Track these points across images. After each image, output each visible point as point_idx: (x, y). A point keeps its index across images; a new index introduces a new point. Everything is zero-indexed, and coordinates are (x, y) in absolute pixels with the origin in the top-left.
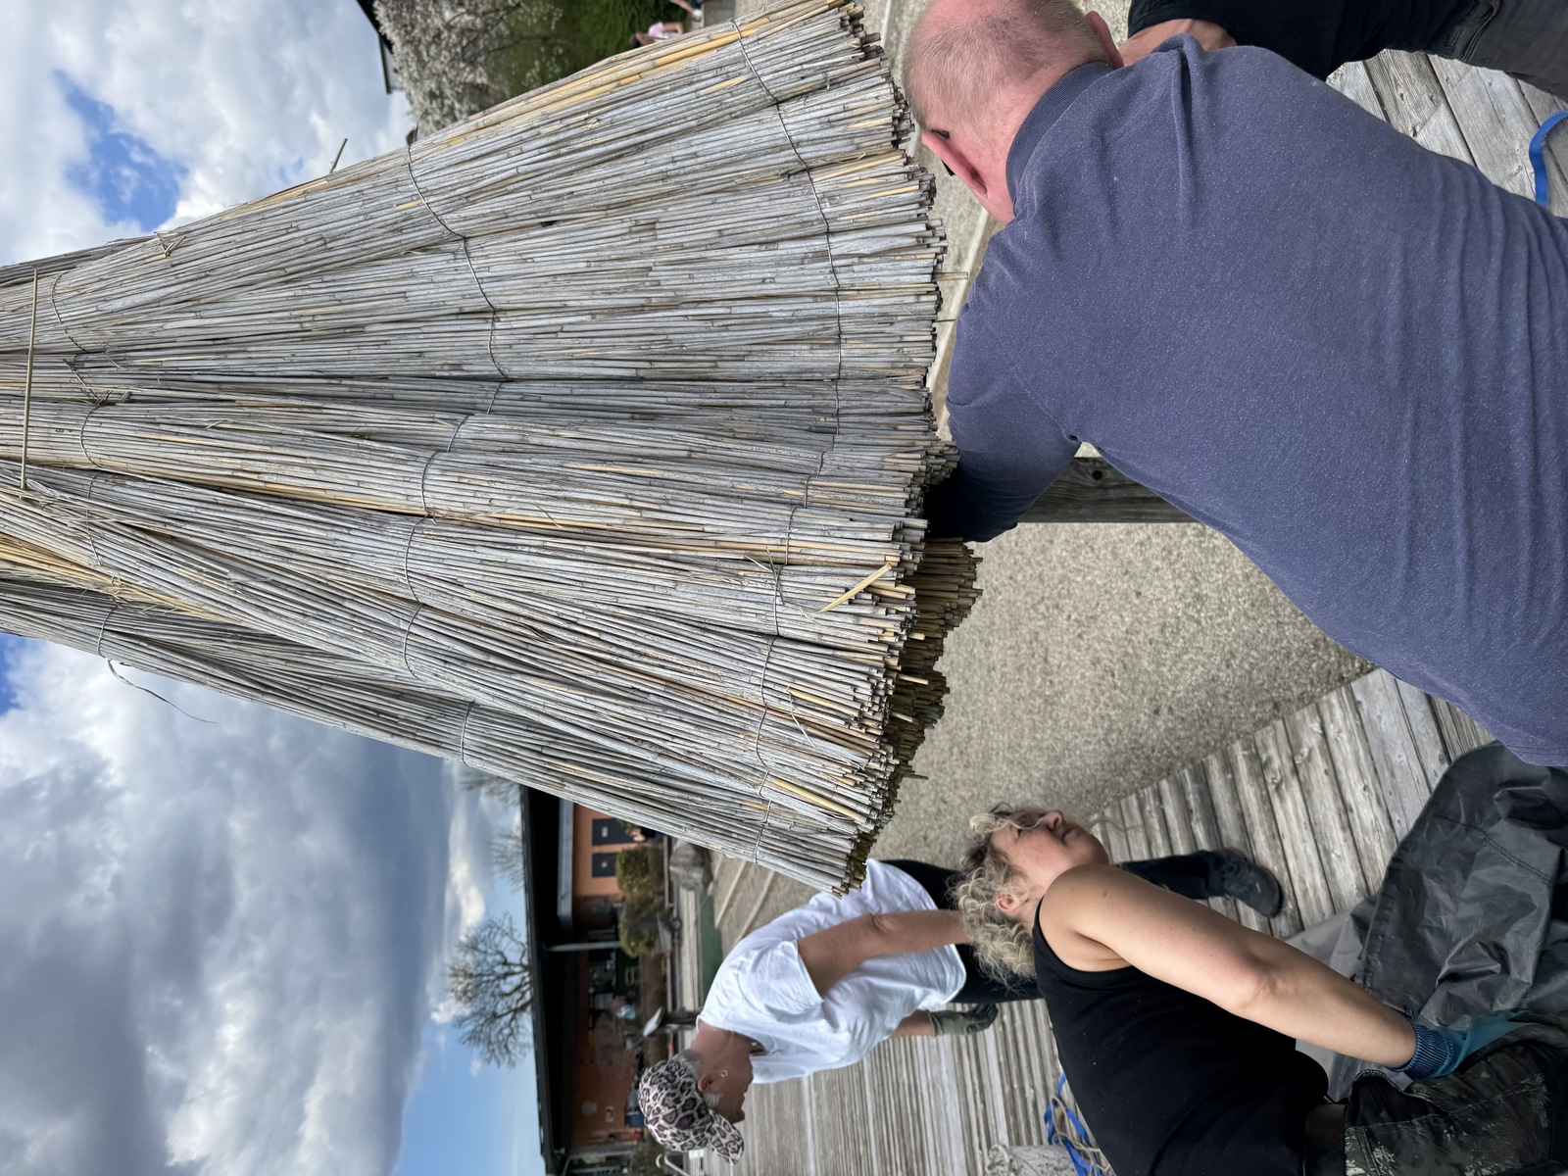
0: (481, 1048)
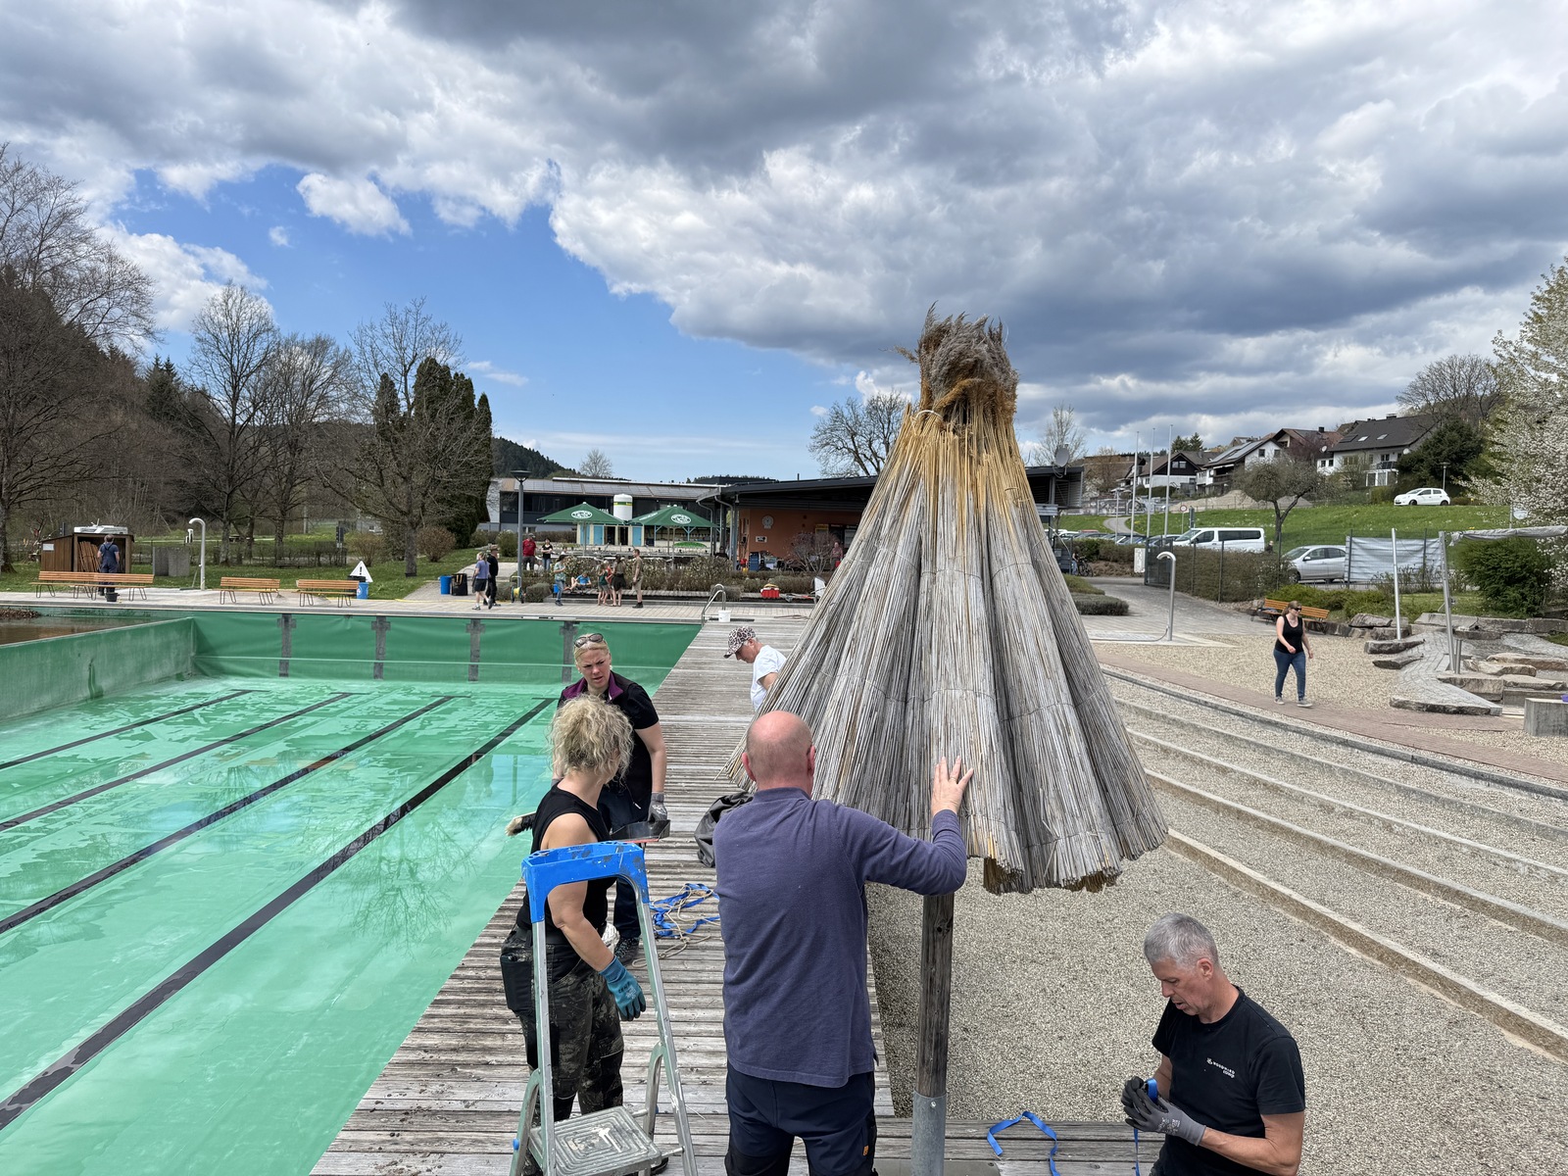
0: (829, 423)
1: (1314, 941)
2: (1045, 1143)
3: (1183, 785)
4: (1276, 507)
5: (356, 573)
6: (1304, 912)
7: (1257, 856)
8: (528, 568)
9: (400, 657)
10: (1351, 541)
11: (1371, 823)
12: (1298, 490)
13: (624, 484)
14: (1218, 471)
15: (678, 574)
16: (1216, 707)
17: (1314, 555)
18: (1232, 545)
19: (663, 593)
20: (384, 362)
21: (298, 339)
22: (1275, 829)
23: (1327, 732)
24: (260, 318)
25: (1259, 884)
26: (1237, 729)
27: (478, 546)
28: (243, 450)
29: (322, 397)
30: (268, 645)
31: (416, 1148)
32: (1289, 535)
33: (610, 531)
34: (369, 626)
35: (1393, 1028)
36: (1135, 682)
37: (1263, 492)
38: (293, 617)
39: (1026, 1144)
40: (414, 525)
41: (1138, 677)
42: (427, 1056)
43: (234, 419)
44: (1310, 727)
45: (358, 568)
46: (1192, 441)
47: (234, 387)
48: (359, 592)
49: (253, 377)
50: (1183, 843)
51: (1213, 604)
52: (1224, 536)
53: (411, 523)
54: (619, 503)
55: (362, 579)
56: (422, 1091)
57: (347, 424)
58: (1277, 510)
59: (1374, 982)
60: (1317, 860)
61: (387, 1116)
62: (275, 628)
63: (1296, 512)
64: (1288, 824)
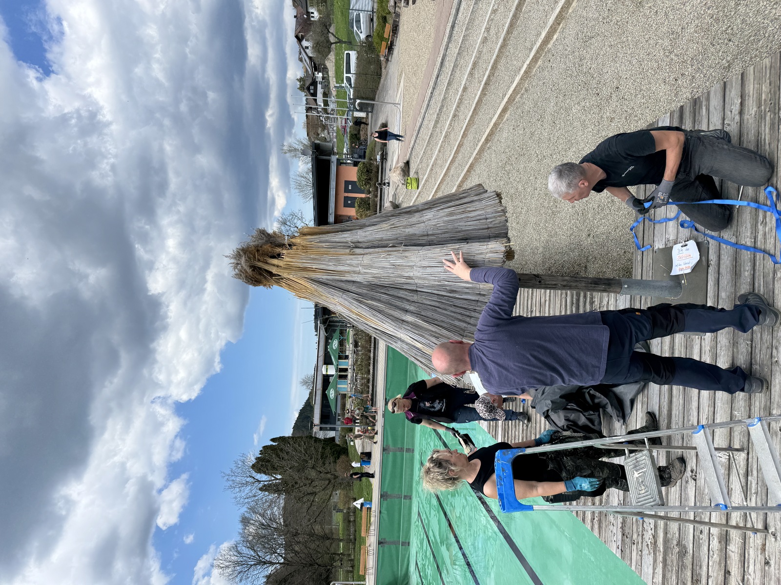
1: (550, 56)
2: (646, 222)
3: (472, 110)
4: (334, 43)
5: (359, 506)
6: (535, 59)
7: (508, 78)
8: (358, 421)
9: (400, 487)
10: (352, 10)
11: (492, 20)
12: (326, 32)
13: (317, 369)
14: (316, 70)
15: (363, 347)
16: (434, 88)
17: (359, 28)
18: (353, 69)
19: (372, 355)
20: (254, 492)
21: (241, 531)
22: (494, 67)
23: (447, 35)
24: (230, 550)
25: (521, 79)
26: (444, 79)
27: (347, 443)
28: (296, 558)
29: (270, 519)
30: (394, 552)
31: (640, 533)
32: (349, 37)
33: (341, 377)
34: (385, 502)
35: (593, 23)
36: (420, 127)
37: (326, 50)
38: (380, 539)
39: (646, 232)
40: (336, 477)
41: (418, 125)
42: (596, 519)
43: (281, 564)
44: (444, 43)
45: (356, 505)
46: (300, 82)
47: (265, 563)
48: (368, 506)
49: (260, 554)
50: (500, 114)
51: (382, 80)
52: (348, 71)
53: (335, 479)
54: (327, 371)
55: (362, 505)
56: (613, 524)
57: (284, 508)
58: (335, 43)
59: (571, 28)
60: (510, 48)
61: (625, 544)
62: (385, 548)
63: (337, 33)
64: (492, 61)
